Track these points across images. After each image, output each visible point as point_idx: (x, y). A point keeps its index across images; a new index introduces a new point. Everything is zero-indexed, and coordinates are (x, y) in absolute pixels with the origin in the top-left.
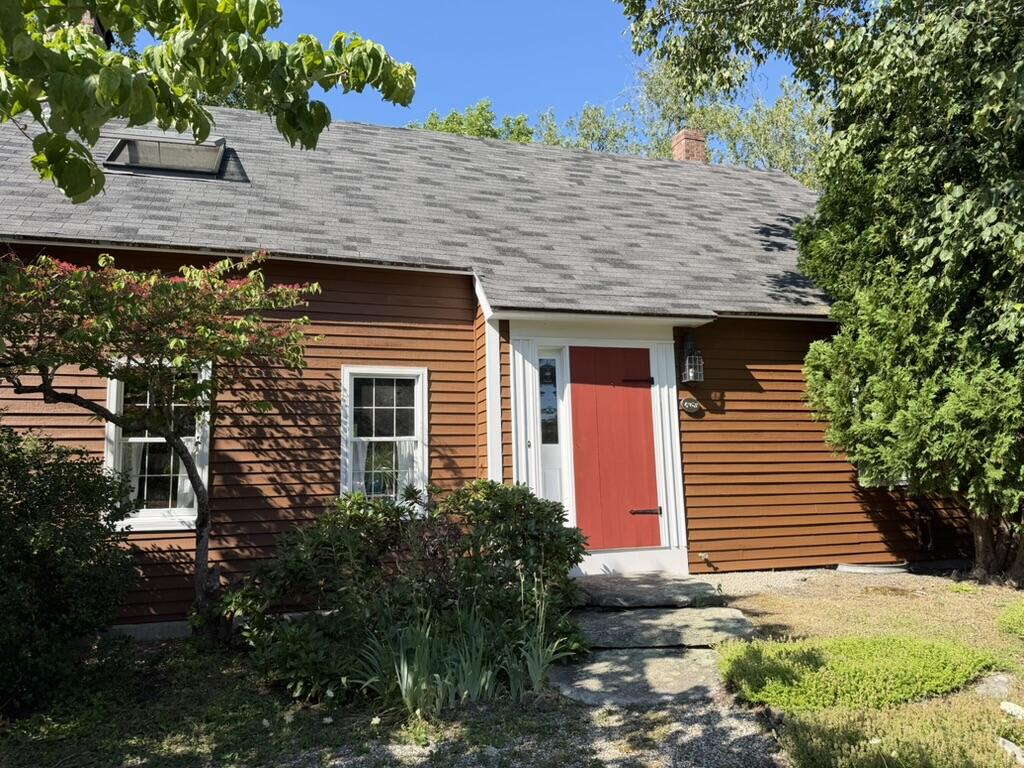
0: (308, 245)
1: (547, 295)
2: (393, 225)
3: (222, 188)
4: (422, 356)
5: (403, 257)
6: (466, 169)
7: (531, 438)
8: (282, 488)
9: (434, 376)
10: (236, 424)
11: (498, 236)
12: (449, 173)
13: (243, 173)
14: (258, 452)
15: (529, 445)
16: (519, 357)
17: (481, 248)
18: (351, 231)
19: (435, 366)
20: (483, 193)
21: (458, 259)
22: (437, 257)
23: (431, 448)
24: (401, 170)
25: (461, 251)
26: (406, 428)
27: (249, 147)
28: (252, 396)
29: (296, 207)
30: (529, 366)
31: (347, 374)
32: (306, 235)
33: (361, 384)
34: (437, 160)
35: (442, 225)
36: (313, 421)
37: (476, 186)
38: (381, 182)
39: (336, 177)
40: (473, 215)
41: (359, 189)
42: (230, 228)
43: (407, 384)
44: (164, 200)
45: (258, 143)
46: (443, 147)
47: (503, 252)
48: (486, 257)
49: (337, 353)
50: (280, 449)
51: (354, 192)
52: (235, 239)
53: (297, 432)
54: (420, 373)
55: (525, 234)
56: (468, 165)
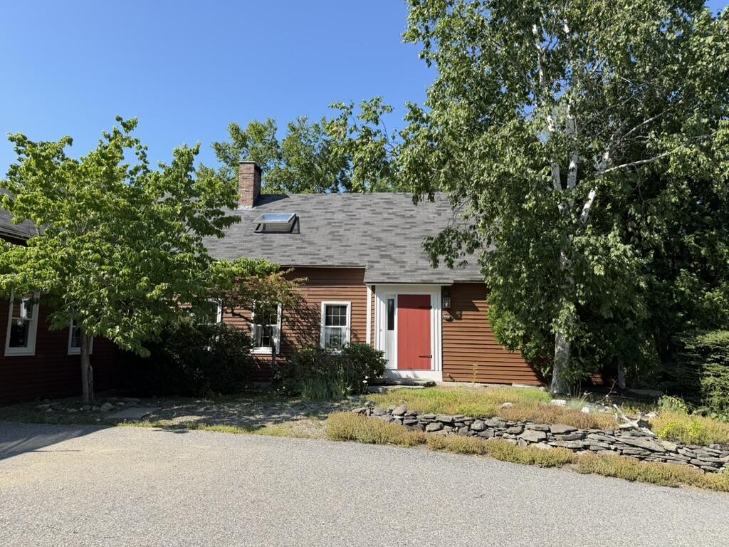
0: (311, 261)
1: (389, 276)
2: (343, 248)
3: (290, 237)
4: (349, 297)
5: (342, 263)
6: (388, 214)
7: (381, 328)
8: (299, 341)
9: (353, 305)
10: (287, 321)
11: (384, 249)
12: (380, 217)
13: (299, 230)
14: (293, 330)
15: (380, 330)
16: (378, 299)
17: (374, 255)
18: (329, 252)
19: (353, 301)
20: (390, 226)
21: (360, 262)
22: (355, 262)
23: (351, 330)
24: (360, 219)
25: (367, 258)
26: (343, 323)
27: (306, 215)
28: (292, 312)
29: (314, 244)
30: (382, 302)
31: (323, 304)
32: (312, 256)
33: (328, 308)
34: (377, 211)
35: (363, 246)
36: (310, 320)
37: (390, 223)
38: (348, 227)
39: (334, 226)
40: (379, 239)
41: (338, 232)
42: (288, 256)
43: (344, 307)
44: (270, 246)
45: (309, 212)
46: (384, 202)
47: (382, 256)
48: (375, 260)
49: (320, 297)
50: (300, 329)
51: (336, 234)
52: (289, 260)
53: (305, 324)
54: (348, 303)
55: (398, 247)
56: (391, 211)
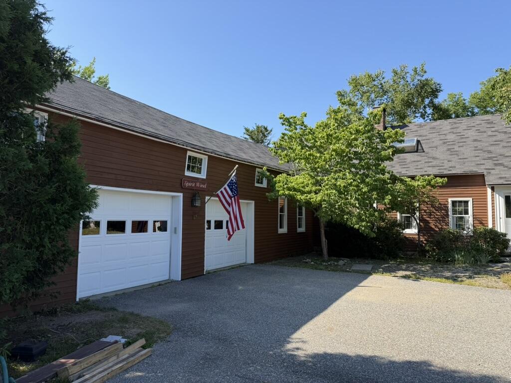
0: (439, 171)
1: (506, 179)
2: (462, 160)
3: (418, 155)
4: (470, 195)
5: (464, 171)
6: (492, 131)
7: (501, 216)
8: (436, 226)
9: (474, 200)
10: (425, 212)
11: (496, 159)
12: (485, 135)
13: (423, 149)
14: (430, 218)
15: (500, 218)
16: (497, 195)
17: (489, 164)
18: (451, 164)
19: (474, 198)
20: (495, 141)
21: (480, 170)
22: (474, 170)
23: (473, 218)
24: (468, 138)
25: (483, 167)
26: (466, 212)
27: (424, 138)
28: (428, 206)
29: (437, 159)
30: (500, 197)
31: (450, 200)
32: (439, 168)
33: (454, 203)
34: (482, 130)
35: (478, 158)
36: (443, 211)
37: (494, 139)
38: (461, 144)
39: (449, 145)
40: (490, 152)
41: (454, 148)
42: (421, 168)
43: (466, 202)
44: (405, 162)
45: (426, 136)
46: (486, 123)
47: (496, 165)
48: (490, 168)
49: (447, 195)
50: (435, 217)
51: (452, 150)
52: (422, 172)
53: (438, 214)
54: (470, 199)
55: (507, 156)
56: (493, 129)
